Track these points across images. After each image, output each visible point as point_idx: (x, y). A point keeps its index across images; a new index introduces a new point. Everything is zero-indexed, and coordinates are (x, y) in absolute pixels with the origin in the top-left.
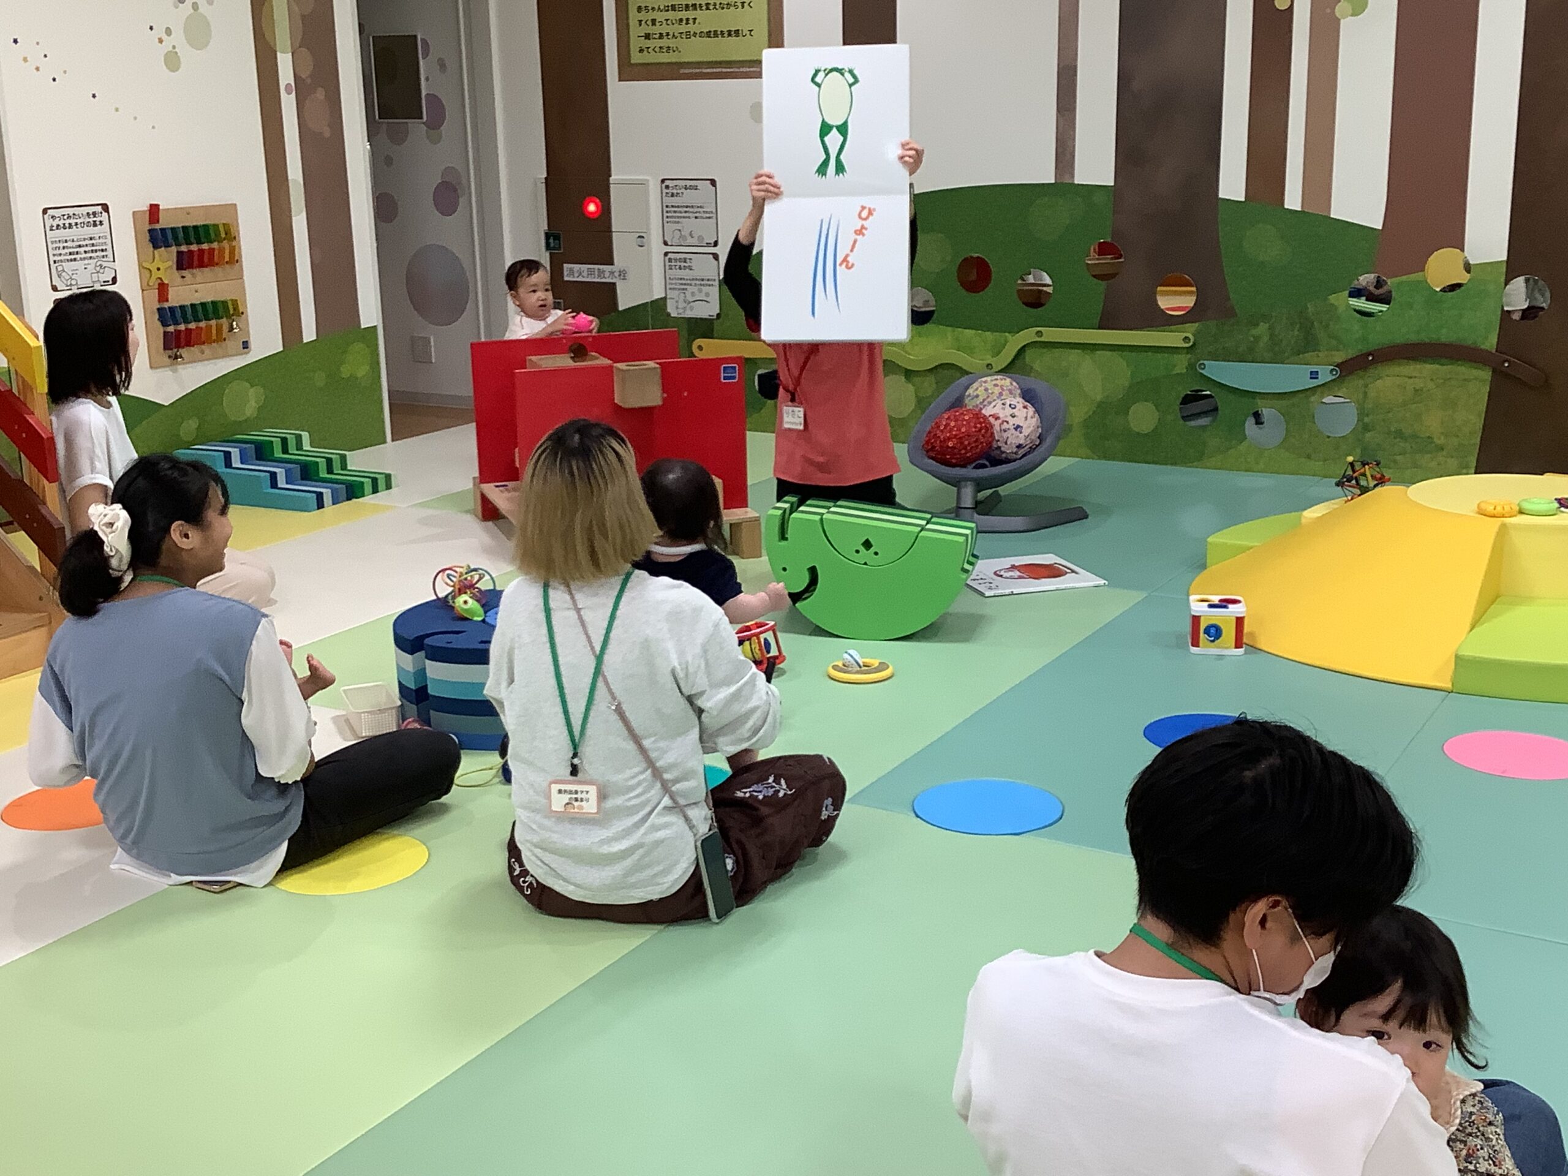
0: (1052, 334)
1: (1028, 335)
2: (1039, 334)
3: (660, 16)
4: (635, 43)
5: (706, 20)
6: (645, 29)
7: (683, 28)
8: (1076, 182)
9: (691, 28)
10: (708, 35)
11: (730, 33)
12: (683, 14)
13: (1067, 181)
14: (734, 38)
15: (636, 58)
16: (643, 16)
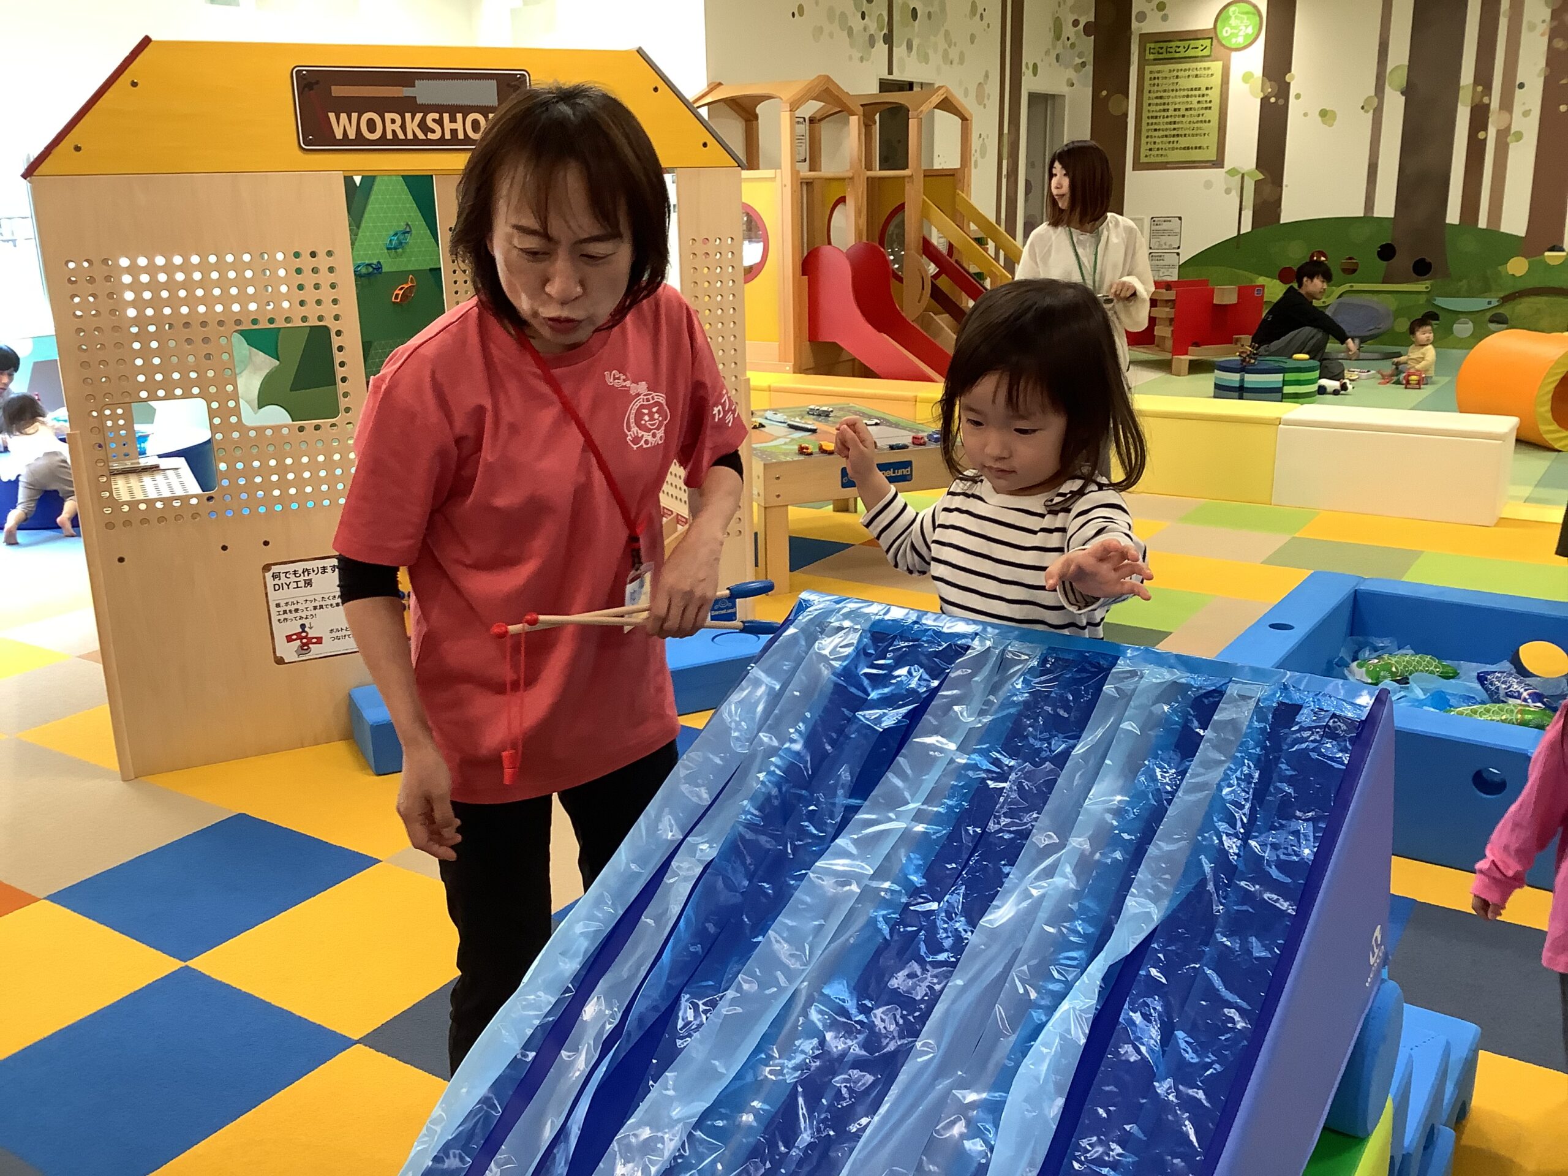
0: (1358, 286)
1: (1346, 287)
2: (1352, 286)
3: (1158, 140)
4: (1143, 152)
5: (1184, 142)
6: (1149, 146)
7: (1171, 145)
8: (1375, 215)
9: (1175, 145)
10: (1184, 148)
11: (1196, 148)
12: (1172, 139)
13: (1369, 215)
14: (1198, 150)
15: (1143, 160)
16: (1149, 140)
